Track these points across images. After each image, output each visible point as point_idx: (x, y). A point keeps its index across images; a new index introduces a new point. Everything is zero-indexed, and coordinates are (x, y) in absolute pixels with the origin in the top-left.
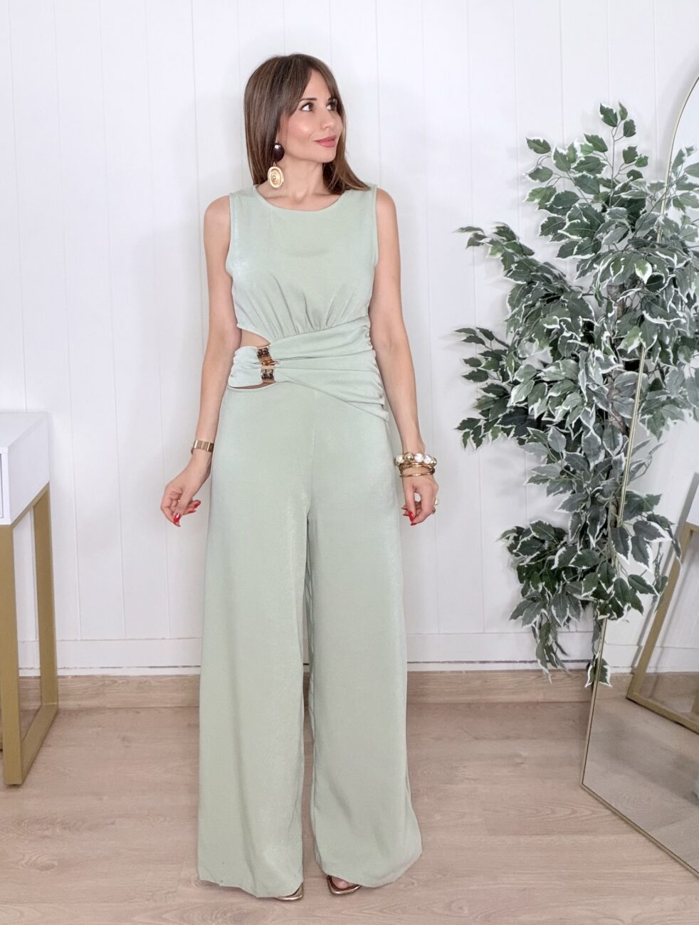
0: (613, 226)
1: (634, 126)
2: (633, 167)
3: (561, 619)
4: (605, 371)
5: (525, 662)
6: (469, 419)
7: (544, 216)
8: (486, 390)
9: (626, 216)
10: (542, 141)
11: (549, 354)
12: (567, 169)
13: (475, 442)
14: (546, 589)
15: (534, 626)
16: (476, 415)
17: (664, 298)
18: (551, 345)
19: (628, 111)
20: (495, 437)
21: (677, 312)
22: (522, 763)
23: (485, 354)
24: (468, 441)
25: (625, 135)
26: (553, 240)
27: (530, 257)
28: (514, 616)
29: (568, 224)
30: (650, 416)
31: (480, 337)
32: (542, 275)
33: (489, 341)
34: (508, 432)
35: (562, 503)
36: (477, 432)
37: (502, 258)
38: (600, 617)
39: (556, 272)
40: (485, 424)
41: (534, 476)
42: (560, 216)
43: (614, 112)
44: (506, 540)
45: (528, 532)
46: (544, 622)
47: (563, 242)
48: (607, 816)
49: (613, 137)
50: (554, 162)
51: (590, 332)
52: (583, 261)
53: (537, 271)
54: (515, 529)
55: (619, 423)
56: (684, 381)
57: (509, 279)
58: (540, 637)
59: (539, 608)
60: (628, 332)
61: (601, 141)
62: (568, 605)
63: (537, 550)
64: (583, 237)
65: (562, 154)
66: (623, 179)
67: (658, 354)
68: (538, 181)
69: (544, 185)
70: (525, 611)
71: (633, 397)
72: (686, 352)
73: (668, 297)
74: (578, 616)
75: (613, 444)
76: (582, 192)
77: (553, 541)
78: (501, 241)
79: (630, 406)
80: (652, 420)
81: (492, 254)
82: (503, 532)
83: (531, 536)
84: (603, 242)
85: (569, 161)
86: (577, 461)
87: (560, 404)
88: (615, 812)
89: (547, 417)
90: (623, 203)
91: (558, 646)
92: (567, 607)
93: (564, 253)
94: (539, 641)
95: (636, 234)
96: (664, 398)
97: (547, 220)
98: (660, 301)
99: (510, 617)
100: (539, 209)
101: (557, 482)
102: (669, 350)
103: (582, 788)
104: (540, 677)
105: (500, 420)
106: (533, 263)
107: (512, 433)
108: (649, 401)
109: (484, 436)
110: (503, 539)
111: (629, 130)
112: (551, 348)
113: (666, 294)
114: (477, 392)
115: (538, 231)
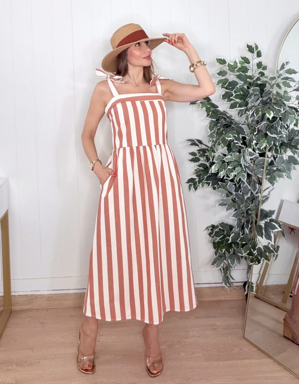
0: (254, 95)
1: (261, 53)
2: (261, 70)
3: (233, 265)
4: (251, 157)
5: (216, 283)
6: (191, 178)
7: (223, 91)
8: (199, 166)
9: (259, 91)
10: (223, 59)
11: (226, 150)
12: (233, 71)
13: (194, 188)
14: (226, 252)
15: (221, 268)
16: (194, 177)
17: (276, 125)
18: (227, 147)
19: (258, 46)
20: (203, 186)
21: (282, 132)
22: (217, 328)
23: (199, 150)
24: (191, 188)
25: (257, 57)
26: (227, 101)
27: (217, 109)
28: (213, 264)
29: (234, 95)
30: (269, 176)
31: (196, 143)
32: (222, 116)
33: (201, 145)
34: (209, 184)
35: (233, 214)
36: (195, 184)
37: (206, 109)
38: (250, 264)
39: (228, 115)
40: (198, 181)
41: (221, 203)
42: (230, 91)
43: (253, 47)
44: (208, 231)
45: (217, 226)
46: (225, 266)
47: (232, 102)
48: (255, 351)
49: (252, 57)
50: (228, 68)
51: (245, 140)
52: (241, 110)
53: (220, 114)
54: (211, 225)
55: (257, 179)
56: (284, 161)
57: (209, 118)
58: (224, 273)
59: (223, 260)
60: (261, 141)
61: (247, 59)
62: (236, 258)
63: (222, 235)
64: (241, 100)
65: (231, 65)
66: (257, 75)
67: (274, 150)
68: (221, 76)
69: (223, 78)
70: (217, 262)
71: (263, 168)
72: (284, 149)
73: (278, 125)
74: (239, 263)
75: (254, 189)
76: (240, 81)
77: (228, 231)
78: (205, 102)
79: (262, 172)
80: (270, 178)
81: (202, 108)
82: (206, 227)
83: (219, 228)
84: (249, 102)
85: (234, 67)
86: (239, 196)
87: (232, 172)
88: (259, 349)
89: (226, 177)
90: (257, 85)
91: (231, 276)
92: (235, 259)
93: (232, 107)
94: (223, 274)
95: (263, 99)
96: (275, 168)
97: (225, 93)
98: (274, 127)
99: (211, 264)
100: (222, 88)
101: (230, 205)
102: (278, 148)
103: (244, 339)
104: (223, 289)
105: (205, 179)
106: (218, 111)
107: (211, 184)
108: (269, 170)
109: (198, 186)
110: (207, 230)
111: (259, 55)
112: (227, 148)
113: (277, 124)
114: (195, 166)
115: (220, 98)
